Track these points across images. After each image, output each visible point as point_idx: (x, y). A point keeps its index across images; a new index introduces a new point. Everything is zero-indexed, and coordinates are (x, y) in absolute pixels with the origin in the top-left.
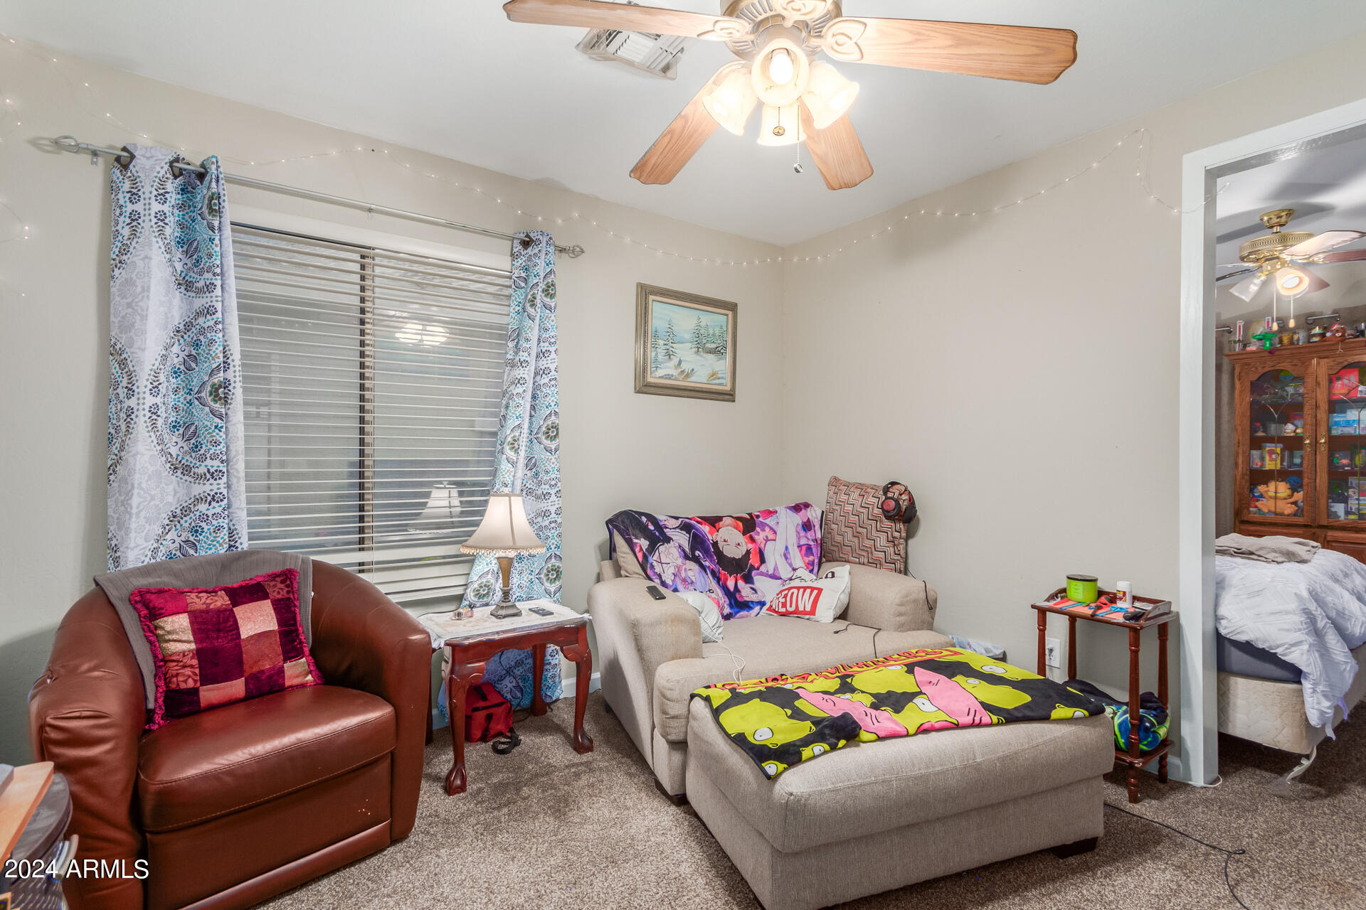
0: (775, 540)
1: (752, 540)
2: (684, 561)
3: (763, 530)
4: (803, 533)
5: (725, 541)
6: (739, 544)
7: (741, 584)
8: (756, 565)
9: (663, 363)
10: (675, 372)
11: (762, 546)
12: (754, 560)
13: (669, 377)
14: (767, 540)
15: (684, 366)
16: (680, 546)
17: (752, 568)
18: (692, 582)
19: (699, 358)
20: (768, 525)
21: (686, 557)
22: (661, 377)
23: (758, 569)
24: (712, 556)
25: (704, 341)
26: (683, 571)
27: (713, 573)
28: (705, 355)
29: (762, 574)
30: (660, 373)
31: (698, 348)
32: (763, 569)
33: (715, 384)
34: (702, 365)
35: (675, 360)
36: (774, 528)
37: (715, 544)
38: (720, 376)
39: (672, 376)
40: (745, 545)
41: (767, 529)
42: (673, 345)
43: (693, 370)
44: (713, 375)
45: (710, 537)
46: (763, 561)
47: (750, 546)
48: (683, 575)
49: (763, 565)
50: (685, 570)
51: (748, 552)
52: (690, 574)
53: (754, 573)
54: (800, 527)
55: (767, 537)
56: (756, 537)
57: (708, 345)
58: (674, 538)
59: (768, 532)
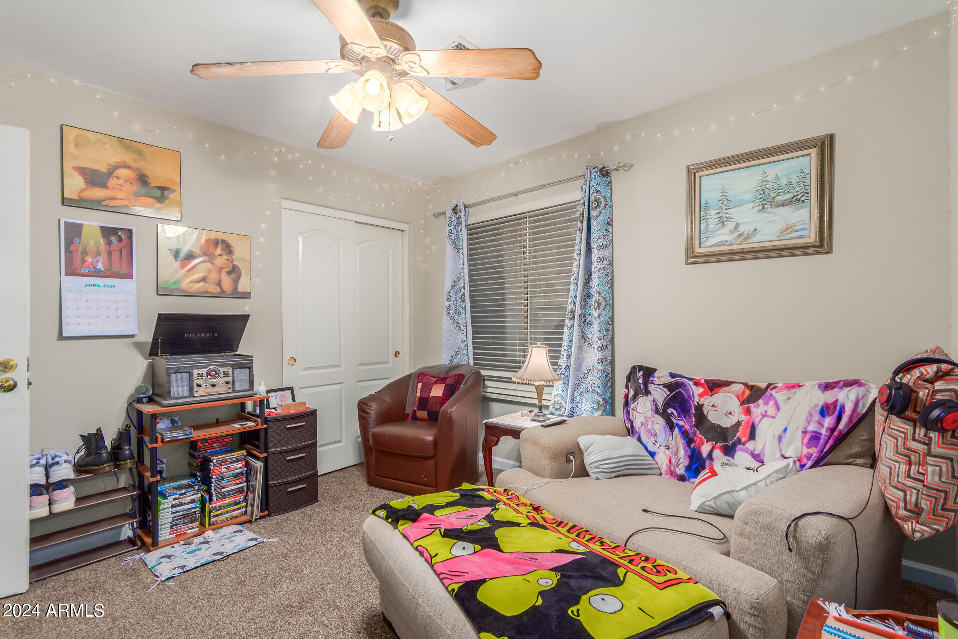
0: (774, 418)
1: (748, 412)
2: (654, 415)
3: (766, 404)
4: (817, 417)
5: (713, 406)
6: (730, 413)
7: (717, 453)
8: (744, 440)
9: (714, 231)
10: (730, 238)
11: (757, 421)
12: (743, 434)
13: (723, 243)
14: (765, 415)
15: (742, 229)
16: (654, 401)
17: (739, 441)
18: (656, 435)
19: (765, 215)
20: (775, 399)
21: (656, 411)
22: (711, 246)
23: (744, 444)
24: (690, 418)
25: (773, 195)
26: (650, 423)
27: (684, 433)
28: (775, 210)
29: (746, 451)
30: (712, 241)
31: (764, 205)
32: (750, 445)
33: (791, 238)
34: (770, 222)
35: (731, 225)
36: (780, 404)
37: (699, 408)
38: (797, 228)
39: (727, 241)
40: (738, 415)
41: (772, 403)
42: (728, 211)
43: (756, 230)
44: (787, 229)
45: (696, 399)
46: (752, 436)
47: (744, 418)
48: (649, 426)
49: (752, 442)
50: (653, 422)
51: (739, 424)
52: (656, 427)
53: (739, 447)
54: (818, 409)
55: (766, 412)
56: (754, 410)
57: (780, 198)
58: (652, 392)
59: (770, 409)
